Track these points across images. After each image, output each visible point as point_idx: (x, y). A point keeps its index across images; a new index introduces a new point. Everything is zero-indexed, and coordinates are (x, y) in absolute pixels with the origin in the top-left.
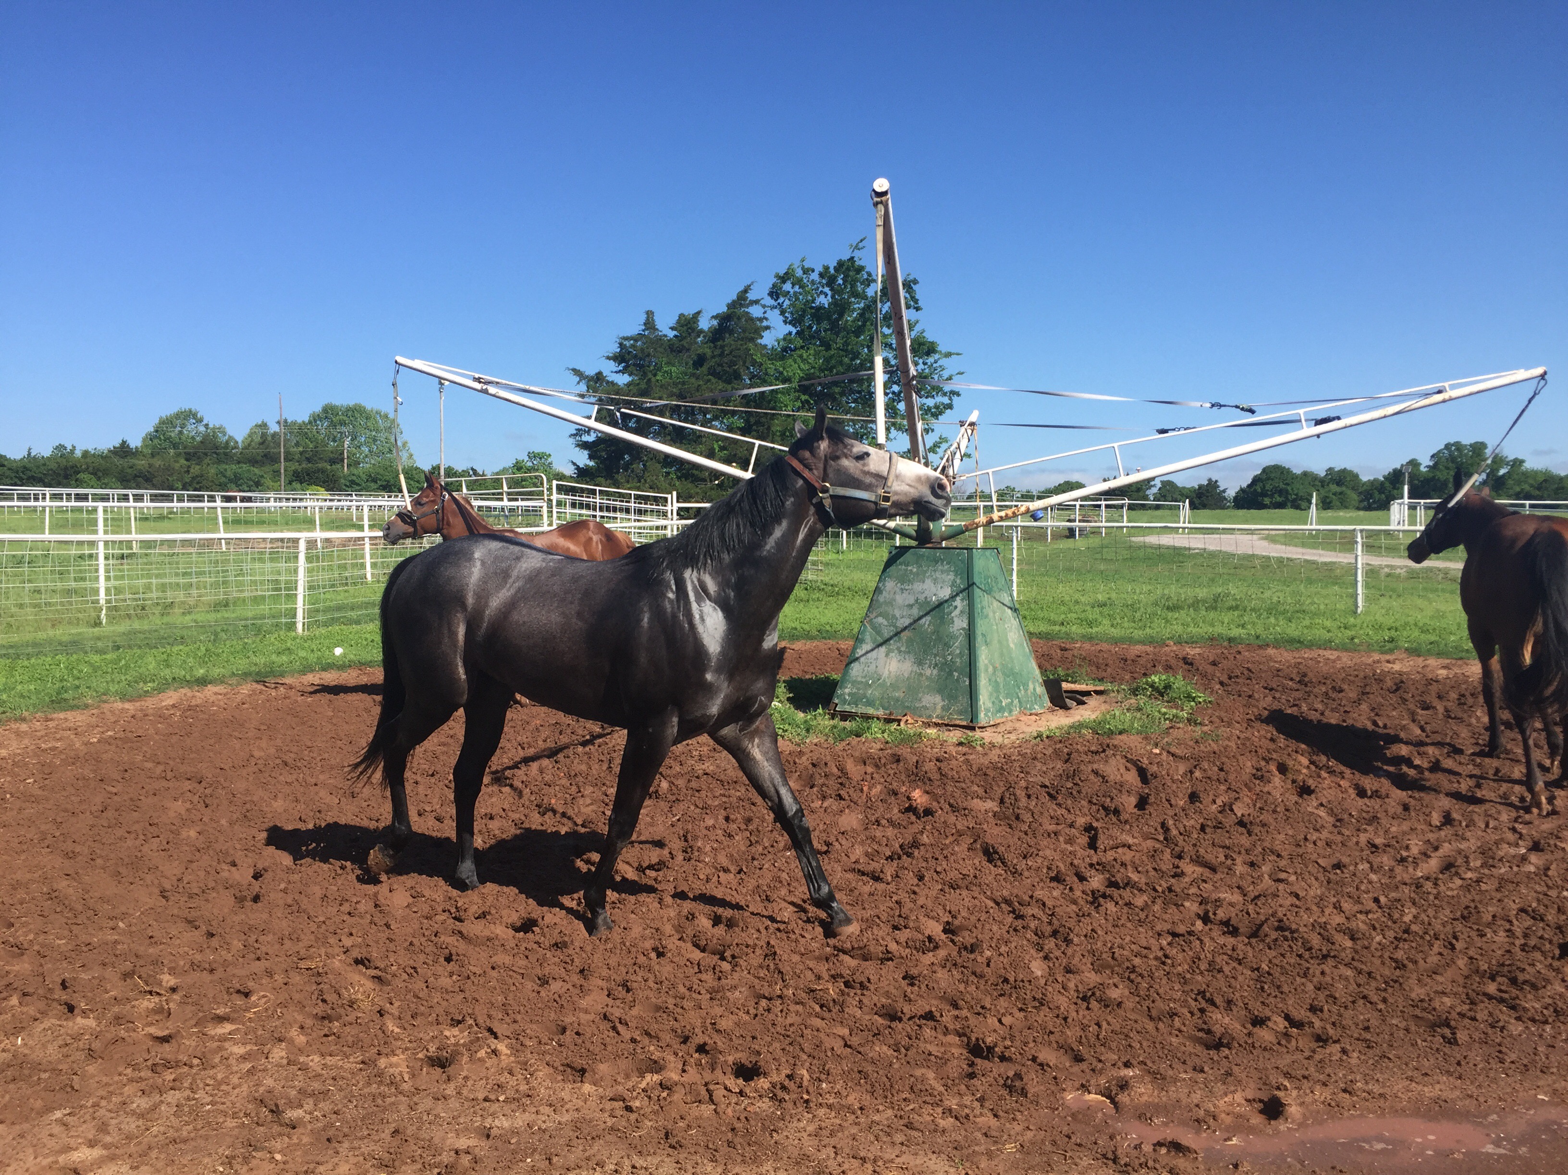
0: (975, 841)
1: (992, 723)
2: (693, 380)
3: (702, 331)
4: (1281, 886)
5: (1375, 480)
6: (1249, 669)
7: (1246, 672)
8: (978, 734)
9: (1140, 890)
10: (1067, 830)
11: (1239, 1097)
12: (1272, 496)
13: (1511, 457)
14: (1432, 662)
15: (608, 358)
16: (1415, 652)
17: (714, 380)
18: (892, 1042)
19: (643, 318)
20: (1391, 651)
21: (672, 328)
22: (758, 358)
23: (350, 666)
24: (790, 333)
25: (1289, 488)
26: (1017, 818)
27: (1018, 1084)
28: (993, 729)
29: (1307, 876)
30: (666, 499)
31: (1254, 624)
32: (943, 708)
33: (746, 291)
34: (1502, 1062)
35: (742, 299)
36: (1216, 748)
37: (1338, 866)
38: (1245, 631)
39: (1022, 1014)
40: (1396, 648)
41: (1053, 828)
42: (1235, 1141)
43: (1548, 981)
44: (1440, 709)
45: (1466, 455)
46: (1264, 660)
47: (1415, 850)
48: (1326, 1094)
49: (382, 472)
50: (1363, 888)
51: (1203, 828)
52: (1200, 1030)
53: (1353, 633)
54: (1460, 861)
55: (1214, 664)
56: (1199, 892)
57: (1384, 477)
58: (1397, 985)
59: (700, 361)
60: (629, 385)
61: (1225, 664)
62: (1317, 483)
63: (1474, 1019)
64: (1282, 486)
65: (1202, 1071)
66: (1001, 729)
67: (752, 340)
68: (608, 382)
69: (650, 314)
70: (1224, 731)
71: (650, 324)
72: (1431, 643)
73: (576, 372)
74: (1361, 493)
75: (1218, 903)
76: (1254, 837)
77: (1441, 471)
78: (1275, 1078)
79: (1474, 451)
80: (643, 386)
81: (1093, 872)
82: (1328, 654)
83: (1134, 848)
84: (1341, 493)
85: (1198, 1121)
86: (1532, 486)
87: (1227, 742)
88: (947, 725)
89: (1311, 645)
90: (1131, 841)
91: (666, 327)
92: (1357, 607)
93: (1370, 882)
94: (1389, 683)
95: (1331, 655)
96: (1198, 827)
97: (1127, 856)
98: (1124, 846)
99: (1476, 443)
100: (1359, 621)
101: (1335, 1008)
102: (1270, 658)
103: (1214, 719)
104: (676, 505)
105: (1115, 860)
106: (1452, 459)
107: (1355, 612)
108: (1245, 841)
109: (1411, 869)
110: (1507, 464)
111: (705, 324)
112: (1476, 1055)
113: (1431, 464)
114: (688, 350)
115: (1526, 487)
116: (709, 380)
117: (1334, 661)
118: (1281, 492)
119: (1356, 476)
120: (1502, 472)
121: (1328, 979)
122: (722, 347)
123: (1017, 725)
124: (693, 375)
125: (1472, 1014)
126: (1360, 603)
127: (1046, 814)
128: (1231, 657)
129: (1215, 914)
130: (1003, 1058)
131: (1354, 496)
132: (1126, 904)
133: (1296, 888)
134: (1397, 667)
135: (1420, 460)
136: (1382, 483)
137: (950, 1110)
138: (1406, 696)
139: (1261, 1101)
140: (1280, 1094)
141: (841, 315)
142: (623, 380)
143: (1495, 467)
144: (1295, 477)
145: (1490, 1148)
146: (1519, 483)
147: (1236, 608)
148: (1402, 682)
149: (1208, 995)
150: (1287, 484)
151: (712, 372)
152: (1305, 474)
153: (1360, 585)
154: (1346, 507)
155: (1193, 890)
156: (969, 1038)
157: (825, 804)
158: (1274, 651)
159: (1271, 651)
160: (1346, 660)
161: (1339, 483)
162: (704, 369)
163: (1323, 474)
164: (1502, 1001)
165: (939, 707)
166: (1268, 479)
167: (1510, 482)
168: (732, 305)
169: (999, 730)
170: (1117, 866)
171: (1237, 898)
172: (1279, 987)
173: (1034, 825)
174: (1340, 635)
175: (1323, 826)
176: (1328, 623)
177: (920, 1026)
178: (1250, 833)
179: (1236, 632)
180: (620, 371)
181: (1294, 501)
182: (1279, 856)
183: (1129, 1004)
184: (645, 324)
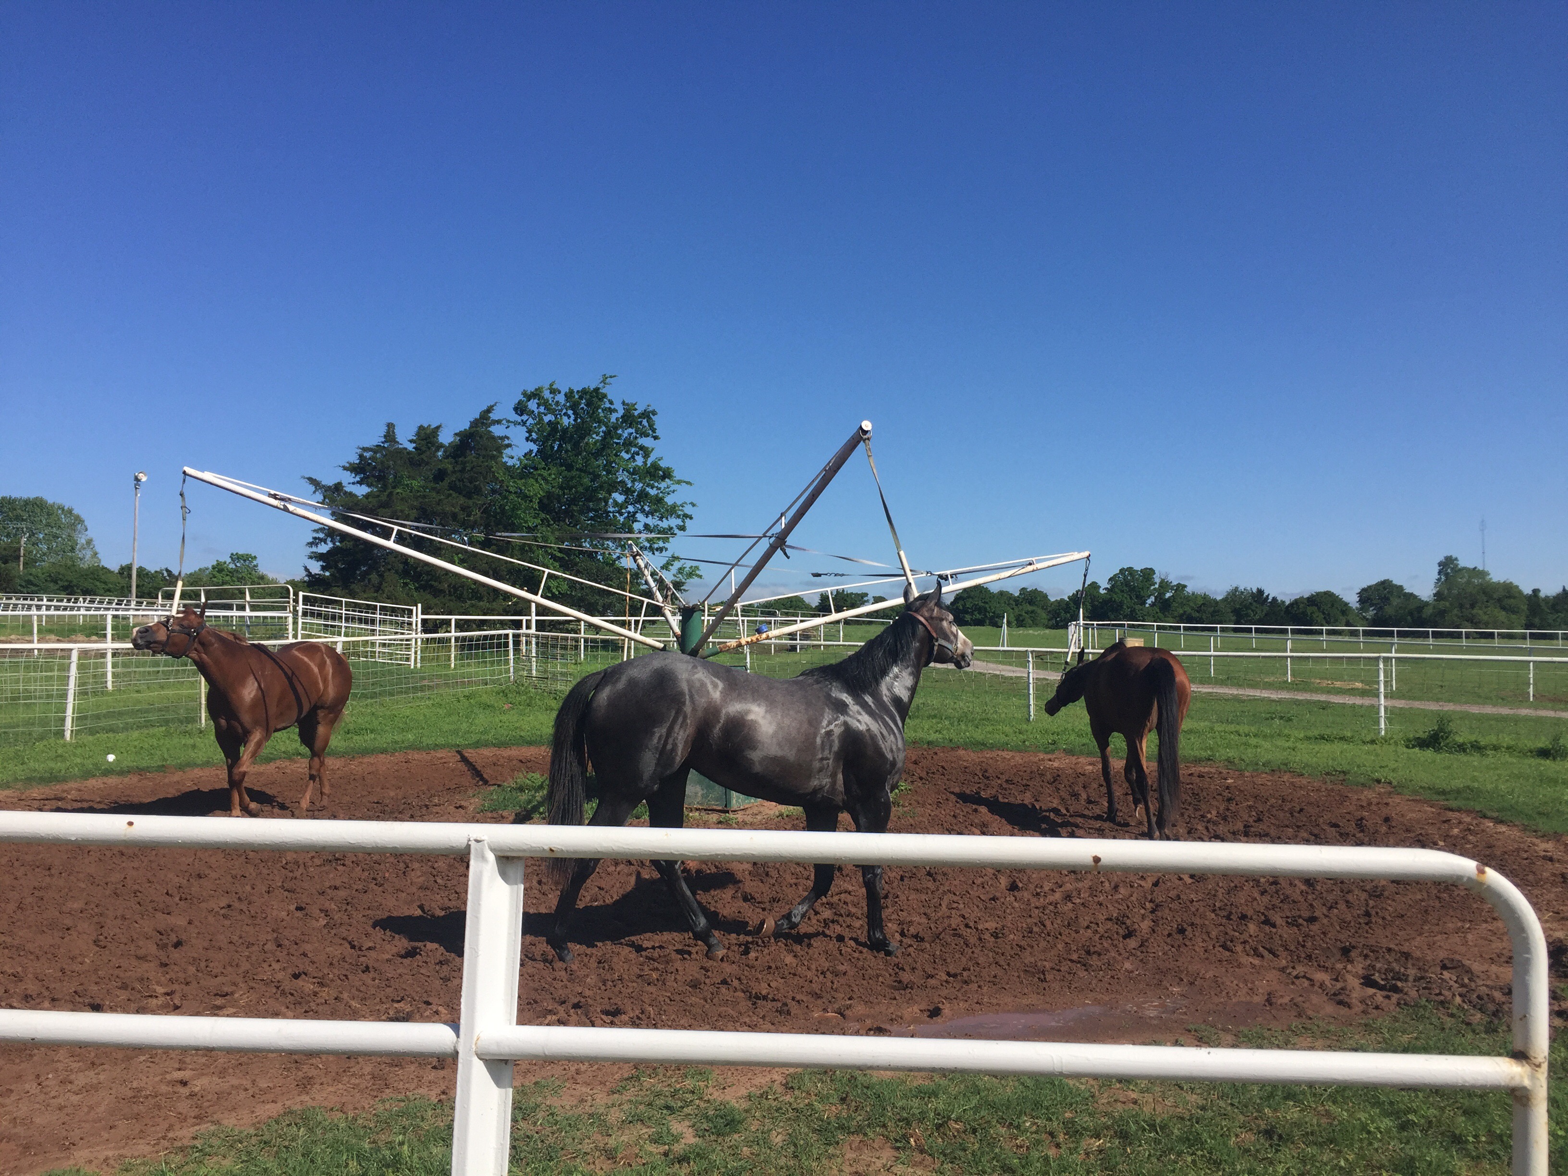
0: (736, 891)
1: (742, 808)
2: (434, 494)
3: (441, 446)
4: (953, 912)
5: (1062, 600)
6: (943, 767)
7: (940, 770)
8: (731, 815)
9: (858, 918)
10: (805, 882)
11: (916, 1009)
12: (972, 614)
13: (1175, 583)
14: (1082, 760)
15: (345, 468)
16: (1069, 752)
17: (454, 495)
18: (701, 996)
19: (383, 430)
20: (1053, 752)
21: (411, 441)
22: (500, 475)
23: (129, 772)
24: (531, 451)
25: (987, 606)
26: (767, 875)
27: (785, 1008)
28: (743, 812)
29: (971, 905)
30: (411, 611)
31: (948, 729)
32: (702, 795)
33: (489, 410)
34: (1069, 988)
35: (484, 419)
36: (913, 823)
37: (994, 899)
38: (941, 736)
39: (783, 980)
40: (1056, 749)
41: (794, 881)
42: (912, 1027)
43: (1108, 951)
44: (1084, 796)
45: (1137, 580)
46: (955, 759)
47: (1046, 889)
48: (966, 1005)
49: (62, 571)
50: (1008, 911)
51: (902, 879)
52: (895, 981)
53: (1025, 737)
54: (1075, 894)
55: (915, 763)
56: (898, 918)
57: (1069, 597)
58: (1017, 957)
59: (440, 475)
60: (367, 496)
61: (924, 763)
62: (1011, 602)
63: (1059, 970)
64: (981, 604)
65: (895, 999)
66: (749, 812)
67: (493, 457)
68: (346, 492)
69: (390, 426)
70: (919, 810)
71: (390, 435)
72: (1083, 745)
73: (312, 481)
74: (1049, 612)
75: (911, 923)
76: (938, 883)
77: (1116, 593)
78: (936, 1000)
79: (1144, 576)
80: (384, 498)
81: (824, 909)
82: (1004, 754)
83: (853, 893)
84: (1032, 612)
85: (891, 1020)
86: (1192, 609)
87: (921, 818)
88: (705, 810)
89: (992, 747)
90: (850, 888)
91: (405, 439)
92: (1030, 716)
93: (1013, 908)
94: (1049, 777)
95: (1007, 755)
96: (899, 878)
97: (849, 898)
98: (846, 892)
99: (1147, 569)
100: (1030, 728)
101: (977, 969)
102: (960, 758)
103: (913, 802)
104: (421, 617)
105: (840, 900)
106: (1126, 583)
107: (1028, 720)
108: (931, 885)
109: (1042, 900)
110: (1172, 589)
111: (446, 438)
112: (1056, 986)
113: (1109, 586)
114: (427, 464)
115: (1188, 610)
116: (451, 495)
117: (1009, 760)
118: (980, 610)
119: (1046, 596)
120: (1168, 595)
121: (976, 956)
122: (464, 463)
123: (762, 809)
124: (433, 489)
125: (1058, 967)
126: (1032, 713)
127: (788, 872)
128: (929, 757)
129: (908, 930)
130: (774, 1000)
131: (1043, 615)
132: (848, 926)
133: (963, 912)
134: (1056, 764)
135: (1100, 583)
136: (1067, 604)
137: (745, 1023)
138: (1060, 786)
139: (929, 1010)
140: (940, 1005)
141: (582, 438)
142: (361, 491)
143: (1162, 591)
144: (992, 596)
145: (1053, 1024)
146: (1182, 605)
147: (935, 716)
148: (1058, 776)
149: (900, 965)
150: (985, 602)
151: (452, 487)
152: (1002, 593)
153: (1031, 697)
154: (1037, 625)
155: (894, 916)
156: (751, 993)
157: (618, 869)
158: (964, 752)
159: (961, 752)
160: (1018, 759)
161: (1031, 603)
162: (445, 483)
163: (1017, 594)
164: (1079, 962)
165: (699, 794)
166: (969, 597)
167: (1175, 604)
168: (475, 424)
169: (747, 813)
170: (841, 905)
171: (924, 920)
172: (945, 960)
173: (779, 880)
174: (1015, 739)
175: (986, 875)
176: (1007, 729)
177: (718, 988)
178: (934, 880)
179: (933, 737)
180: (358, 482)
181: (992, 618)
182: (955, 894)
183: (851, 973)
184: (385, 436)
